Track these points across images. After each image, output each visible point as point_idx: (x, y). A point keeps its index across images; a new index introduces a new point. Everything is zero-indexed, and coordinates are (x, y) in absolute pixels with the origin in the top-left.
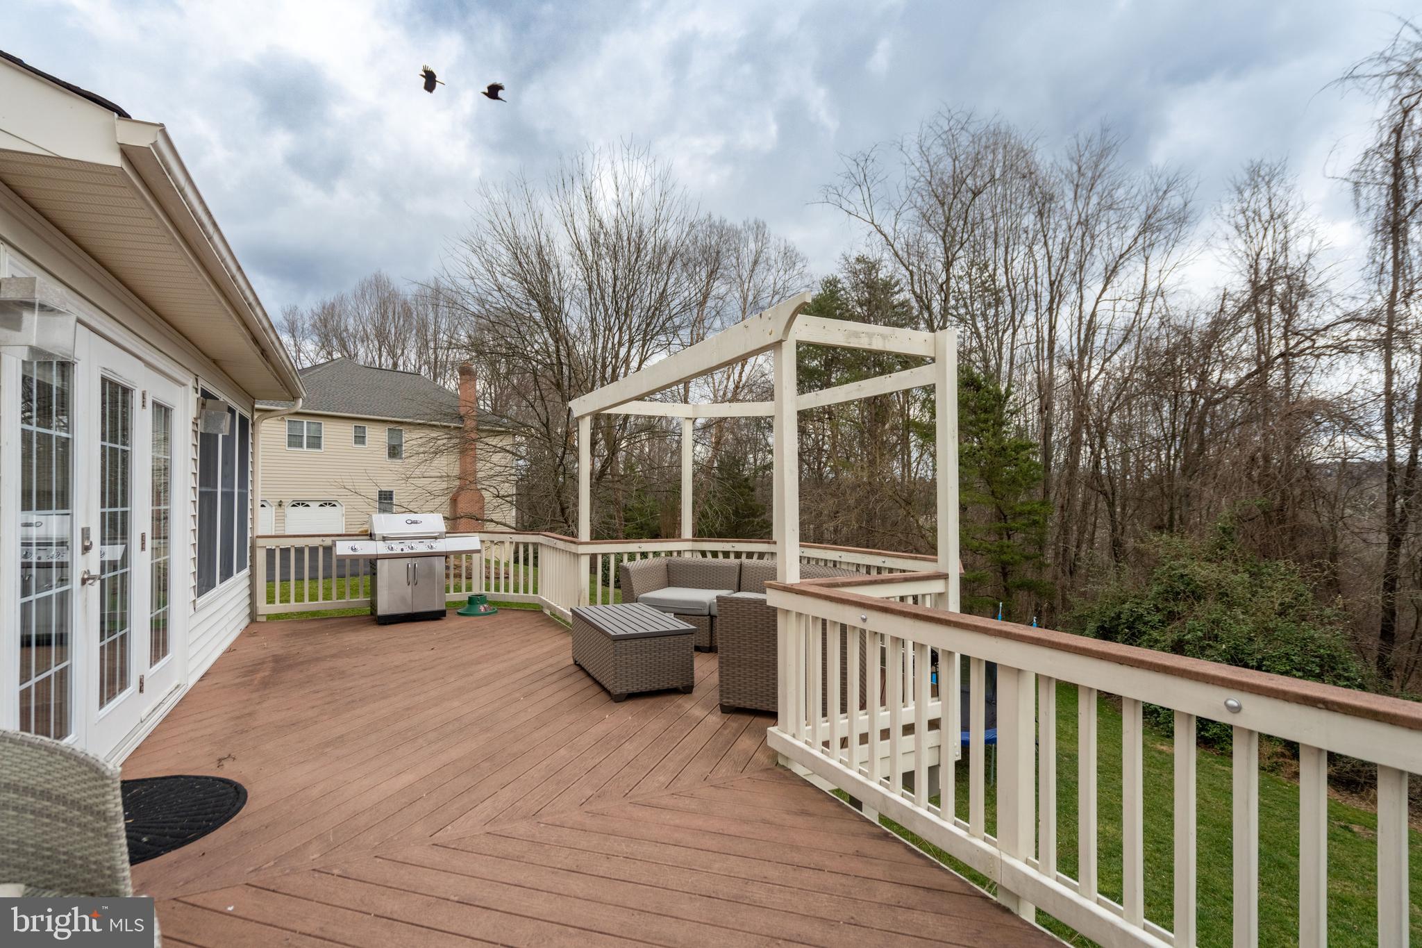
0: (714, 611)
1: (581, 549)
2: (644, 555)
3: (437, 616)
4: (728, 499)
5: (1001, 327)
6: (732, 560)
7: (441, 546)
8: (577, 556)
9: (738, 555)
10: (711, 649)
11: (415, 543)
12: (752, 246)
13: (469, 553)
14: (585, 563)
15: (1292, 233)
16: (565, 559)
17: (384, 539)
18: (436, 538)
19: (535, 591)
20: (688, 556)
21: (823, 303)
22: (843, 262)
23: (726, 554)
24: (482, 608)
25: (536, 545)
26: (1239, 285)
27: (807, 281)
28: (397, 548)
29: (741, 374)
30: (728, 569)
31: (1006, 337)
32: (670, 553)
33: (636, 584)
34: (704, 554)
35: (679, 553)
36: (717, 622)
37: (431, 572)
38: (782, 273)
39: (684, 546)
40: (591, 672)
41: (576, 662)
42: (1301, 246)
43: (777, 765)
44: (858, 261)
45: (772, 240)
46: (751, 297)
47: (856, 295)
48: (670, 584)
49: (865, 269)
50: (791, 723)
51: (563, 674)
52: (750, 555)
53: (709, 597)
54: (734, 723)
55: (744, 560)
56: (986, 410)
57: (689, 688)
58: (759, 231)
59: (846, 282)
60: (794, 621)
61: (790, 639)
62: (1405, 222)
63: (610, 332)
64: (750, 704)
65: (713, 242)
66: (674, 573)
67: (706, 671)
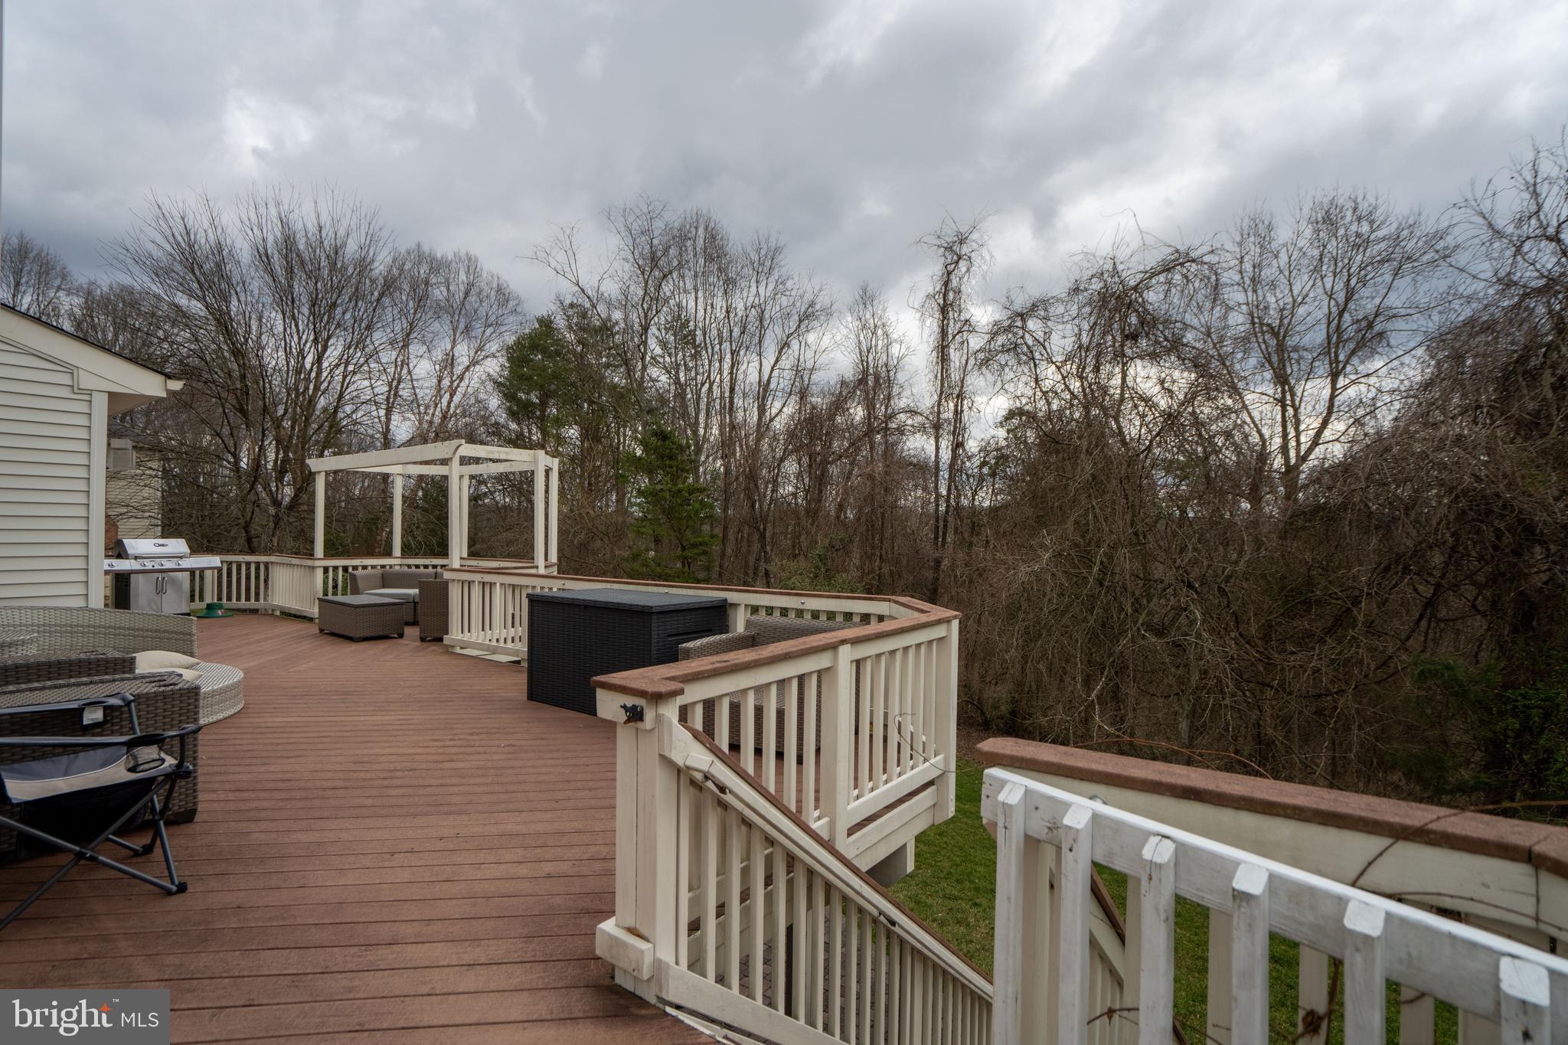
0: (417, 600)
1: (317, 563)
2: (365, 567)
4: (432, 531)
6: (430, 569)
7: (186, 563)
8: (313, 568)
9: (435, 567)
10: (415, 623)
11: (164, 561)
12: (463, 277)
13: (203, 570)
14: (320, 573)
15: (889, 340)
16: (297, 572)
17: (136, 558)
18: (181, 557)
19: (266, 599)
20: (397, 568)
21: (537, 340)
22: (558, 303)
23: (426, 567)
24: (220, 612)
25: (267, 563)
27: (521, 318)
28: (149, 565)
29: (449, 403)
30: (427, 574)
31: (703, 390)
32: (383, 567)
33: (361, 585)
34: (409, 566)
35: (391, 566)
36: (419, 606)
37: (175, 583)
38: (495, 307)
39: (395, 561)
40: (337, 631)
41: (321, 631)
42: (895, 350)
43: (448, 650)
44: (572, 305)
45: (484, 275)
46: (462, 326)
47: (570, 337)
48: (384, 587)
49: (579, 314)
50: (455, 633)
51: (314, 636)
52: (442, 566)
53: (415, 591)
54: (425, 644)
55: (439, 569)
56: (671, 458)
57: (401, 636)
58: (471, 264)
59: (560, 322)
60: (456, 583)
61: (455, 593)
62: (948, 346)
63: (304, 358)
64: (437, 635)
65: (422, 271)
66: (387, 579)
67: (412, 632)
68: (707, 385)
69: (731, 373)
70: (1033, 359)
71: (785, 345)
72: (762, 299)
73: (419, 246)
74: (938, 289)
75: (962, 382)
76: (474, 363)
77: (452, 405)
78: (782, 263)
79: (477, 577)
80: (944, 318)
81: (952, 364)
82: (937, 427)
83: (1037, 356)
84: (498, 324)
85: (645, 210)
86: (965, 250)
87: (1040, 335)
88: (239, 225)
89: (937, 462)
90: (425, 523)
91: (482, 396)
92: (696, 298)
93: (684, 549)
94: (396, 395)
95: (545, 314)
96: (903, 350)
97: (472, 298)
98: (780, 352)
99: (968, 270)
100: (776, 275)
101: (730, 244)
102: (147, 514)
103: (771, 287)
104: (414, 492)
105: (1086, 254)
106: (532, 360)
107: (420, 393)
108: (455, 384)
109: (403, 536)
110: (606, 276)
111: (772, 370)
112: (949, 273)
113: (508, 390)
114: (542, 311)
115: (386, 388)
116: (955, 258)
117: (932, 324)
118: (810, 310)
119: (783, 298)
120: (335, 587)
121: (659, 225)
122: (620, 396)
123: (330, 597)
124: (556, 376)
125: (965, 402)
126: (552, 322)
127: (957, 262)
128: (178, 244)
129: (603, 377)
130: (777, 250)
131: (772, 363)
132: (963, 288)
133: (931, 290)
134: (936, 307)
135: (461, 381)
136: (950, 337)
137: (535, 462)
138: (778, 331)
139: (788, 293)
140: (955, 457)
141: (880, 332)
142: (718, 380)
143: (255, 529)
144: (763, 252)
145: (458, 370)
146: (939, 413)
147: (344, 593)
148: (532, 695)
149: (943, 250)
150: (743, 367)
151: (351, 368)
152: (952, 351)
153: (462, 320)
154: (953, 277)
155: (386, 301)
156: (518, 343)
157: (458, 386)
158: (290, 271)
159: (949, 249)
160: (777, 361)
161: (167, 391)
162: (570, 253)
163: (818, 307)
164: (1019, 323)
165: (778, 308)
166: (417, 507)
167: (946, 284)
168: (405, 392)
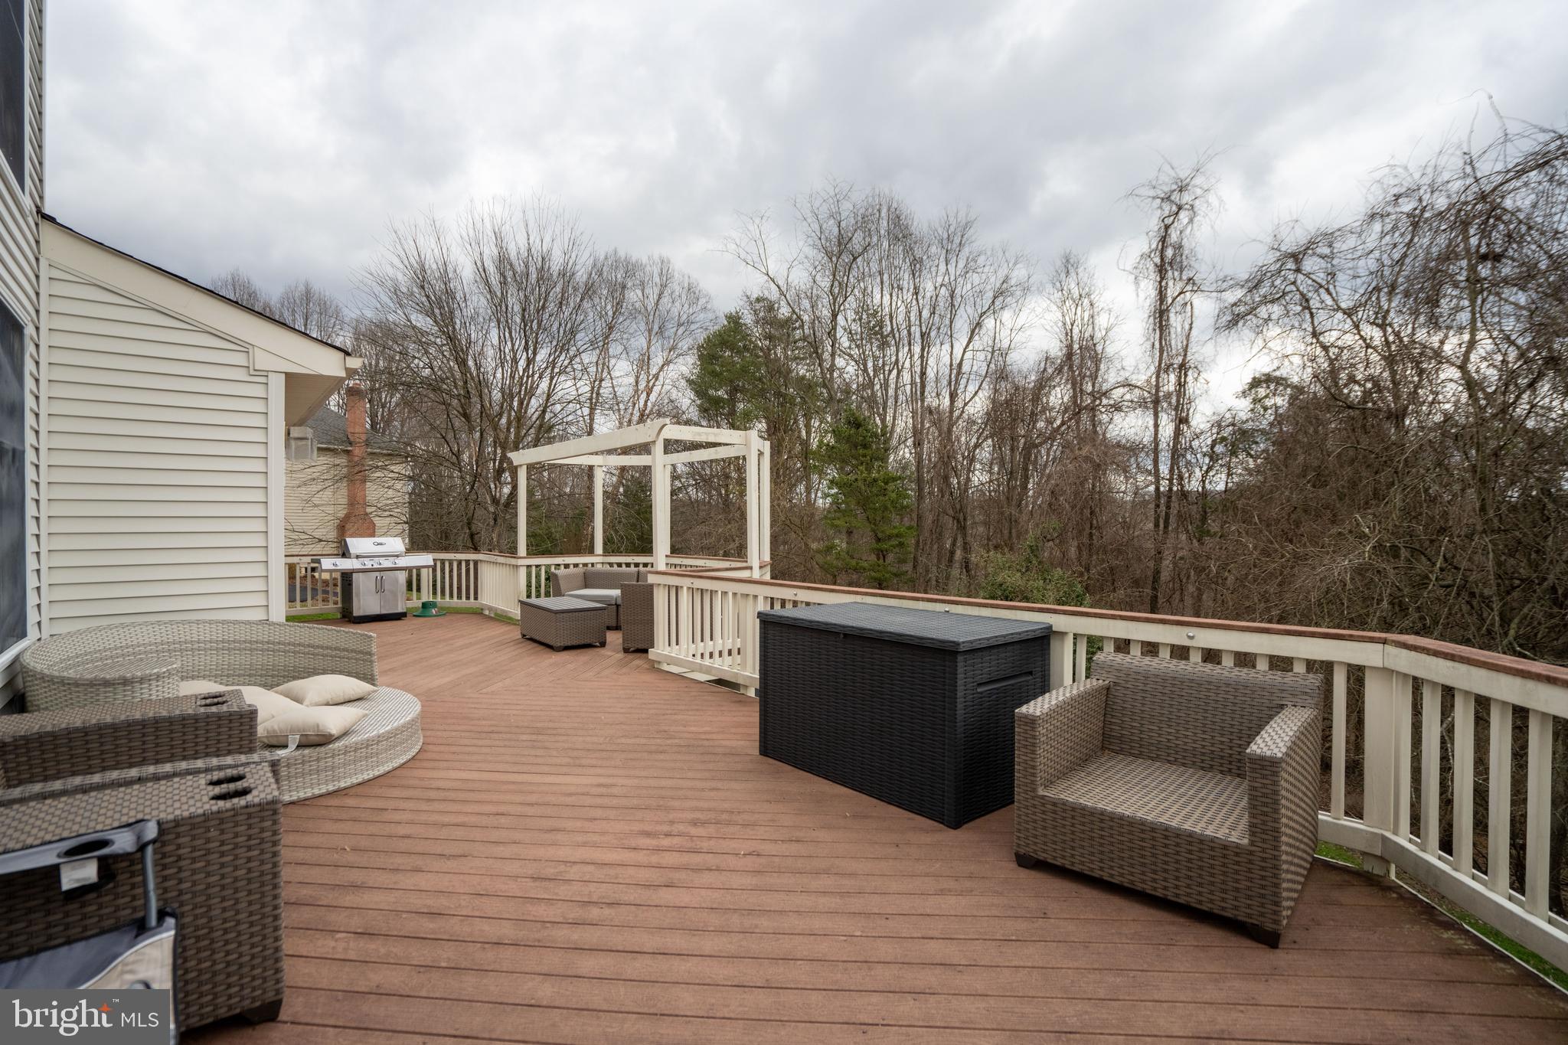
0: (619, 603)
1: (520, 562)
2: (567, 566)
3: (398, 617)
4: (633, 525)
5: (887, 368)
6: (633, 568)
7: (402, 562)
8: (517, 567)
9: (637, 565)
10: (617, 628)
11: (382, 560)
12: (656, 279)
13: (419, 569)
14: (523, 572)
15: (1096, 310)
16: (505, 571)
17: (358, 557)
18: (397, 556)
19: (476, 598)
20: (599, 566)
21: (726, 337)
22: (745, 299)
23: (628, 565)
24: (432, 611)
25: (476, 563)
26: (1056, 349)
27: (711, 316)
28: (369, 564)
29: (646, 402)
30: (630, 574)
31: (891, 377)
32: (585, 565)
33: (563, 585)
34: (611, 565)
35: (593, 565)
36: (621, 610)
37: (393, 581)
38: (686, 306)
39: (597, 559)
40: (537, 638)
41: (524, 636)
42: (1102, 321)
43: (654, 668)
44: (758, 300)
45: (676, 275)
46: (656, 328)
47: (757, 332)
48: (586, 586)
49: (765, 308)
50: (661, 647)
51: (516, 642)
52: (645, 565)
53: (616, 593)
54: (631, 656)
55: (641, 568)
56: (865, 446)
57: (603, 644)
58: (664, 265)
59: (748, 319)
60: (661, 588)
61: (660, 600)
62: (1168, 310)
63: (517, 363)
64: (641, 646)
65: (619, 276)
66: (589, 579)
67: (614, 638)
68: (895, 372)
69: (922, 357)
70: (1309, 308)
71: (976, 327)
72: (952, 278)
73: (616, 252)
74: (1154, 246)
75: (1186, 350)
76: (667, 363)
77: (649, 404)
78: (973, 238)
79: (686, 583)
80: (1162, 279)
81: (1172, 331)
82: (1156, 402)
83: (1314, 303)
84: (689, 322)
85: (832, 193)
86: (1186, 198)
87: (1321, 277)
88: (460, 240)
89: (1156, 441)
90: (626, 518)
91: (674, 397)
92: (882, 283)
93: (879, 540)
94: (598, 394)
95: (733, 311)
96: (1111, 321)
97: (665, 300)
98: (973, 332)
99: (1191, 221)
100: (965, 252)
101: (915, 223)
102: (387, 513)
103: (961, 265)
104: (616, 487)
105: (1392, 167)
106: (721, 357)
107: (620, 391)
108: (651, 384)
109: (604, 531)
110: (796, 263)
111: (964, 352)
112: (1167, 227)
113: (699, 387)
114: (731, 308)
115: (588, 388)
116: (1175, 208)
117: (1148, 289)
118: (1005, 285)
119: (975, 275)
120: (538, 587)
121: (846, 207)
122: (807, 387)
123: (534, 600)
124: (744, 370)
125: (1190, 373)
126: (740, 318)
127: (1177, 214)
128: (412, 266)
129: (790, 371)
130: (968, 225)
131: (964, 345)
132: (1185, 242)
133: (1146, 249)
134: (1152, 267)
135: (657, 380)
136: (1170, 300)
137: (747, 445)
138: (970, 311)
139: (979, 270)
140: (1178, 433)
141: (1086, 301)
142: (907, 365)
143: (477, 525)
144: (952, 229)
145: (654, 371)
146: (1157, 387)
147: (547, 594)
148: (766, 750)
149: (1159, 201)
150: (934, 350)
151: (556, 370)
152: (1172, 315)
153: (657, 321)
154: (1171, 230)
155: (586, 304)
156: (708, 340)
157: (654, 385)
158: (504, 283)
159: (1167, 199)
160: (969, 342)
161: (347, 369)
162: (760, 243)
163: (1013, 282)
164: (1291, 265)
165: (969, 286)
166: (619, 503)
167: (1163, 240)
168: (606, 392)
